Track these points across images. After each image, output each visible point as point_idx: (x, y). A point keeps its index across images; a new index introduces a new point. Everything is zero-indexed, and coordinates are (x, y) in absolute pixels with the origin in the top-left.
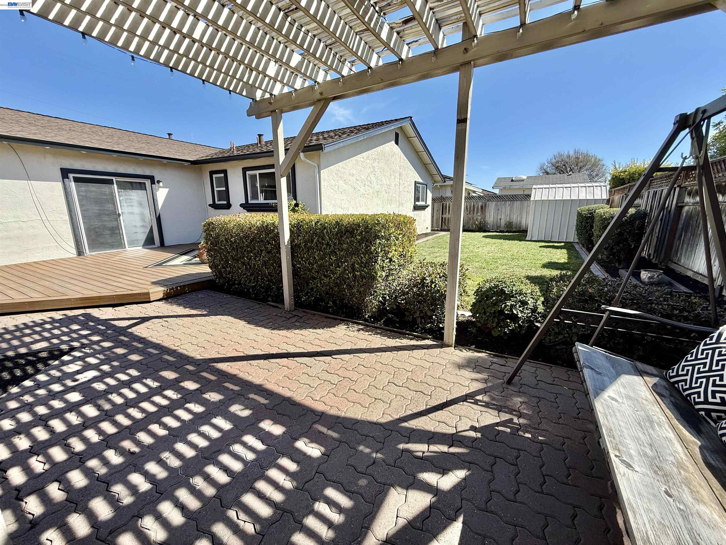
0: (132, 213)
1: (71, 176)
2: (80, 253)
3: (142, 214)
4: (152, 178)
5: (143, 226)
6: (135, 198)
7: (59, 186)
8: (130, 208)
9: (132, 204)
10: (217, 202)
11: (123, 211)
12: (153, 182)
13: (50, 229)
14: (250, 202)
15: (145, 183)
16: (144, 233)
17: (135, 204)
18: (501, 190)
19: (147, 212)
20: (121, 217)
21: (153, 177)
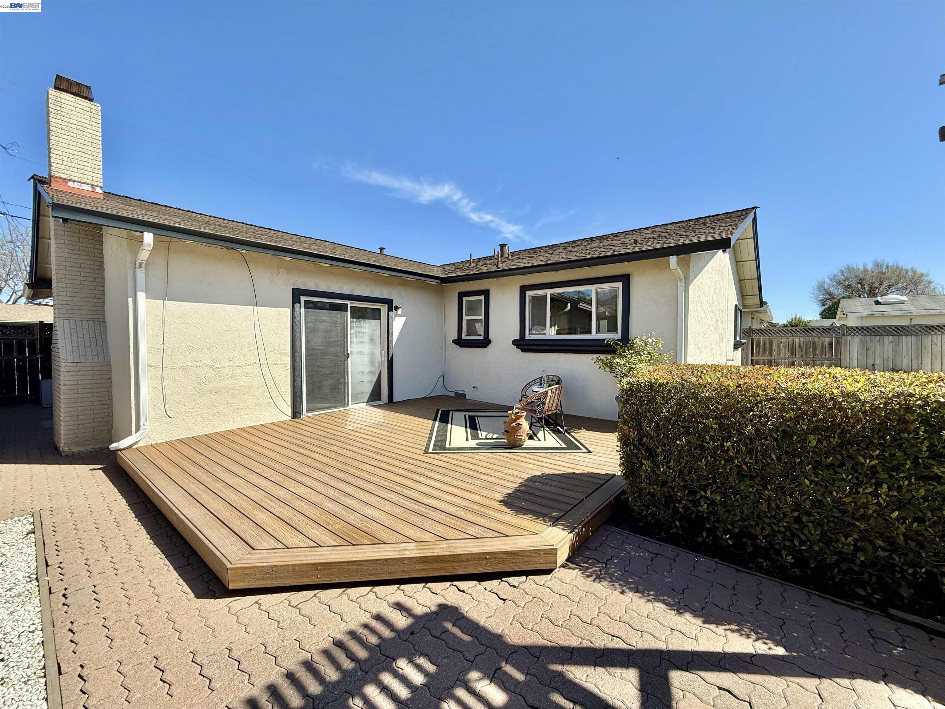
0: (361, 353)
1: (303, 299)
2: (296, 413)
3: (372, 354)
4: (389, 303)
5: (371, 372)
6: (367, 331)
7: (286, 313)
8: (360, 345)
9: (362, 340)
10: (464, 337)
11: (352, 349)
12: (390, 309)
13: (268, 377)
14: (528, 337)
15: (380, 310)
16: (371, 382)
17: (366, 339)
19: (378, 351)
20: (349, 359)
21: (391, 301)
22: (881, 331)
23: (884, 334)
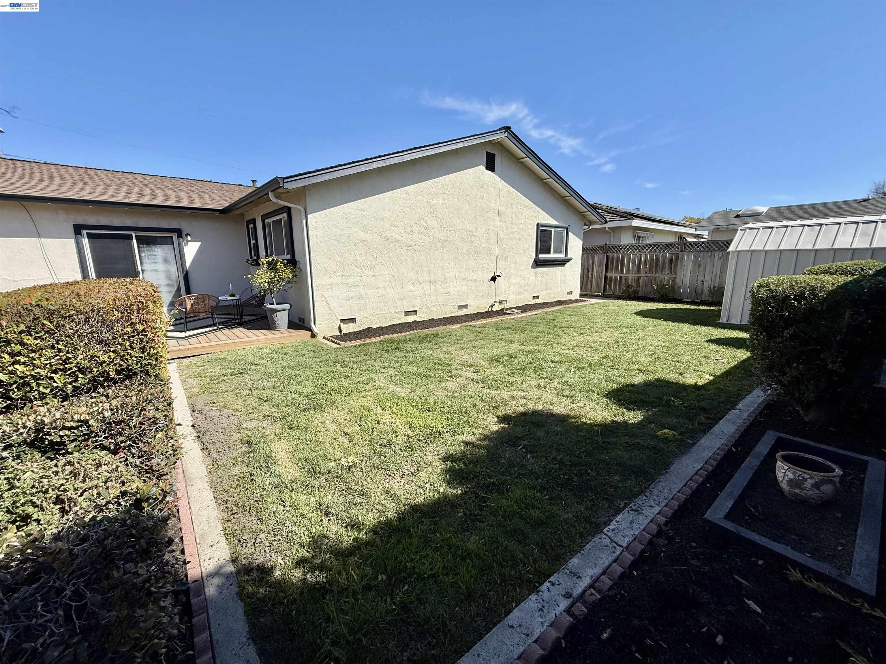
0: (155, 270)
1: (85, 232)
3: (169, 272)
5: (169, 285)
6: (160, 254)
7: (71, 242)
8: (153, 265)
9: (155, 261)
11: (144, 268)
12: (180, 236)
15: (172, 237)
16: (170, 292)
17: (160, 260)
18: (712, 232)
19: (173, 269)
20: (141, 275)
21: (180, 230)
22: (714, 247)
23: (716, 249)
